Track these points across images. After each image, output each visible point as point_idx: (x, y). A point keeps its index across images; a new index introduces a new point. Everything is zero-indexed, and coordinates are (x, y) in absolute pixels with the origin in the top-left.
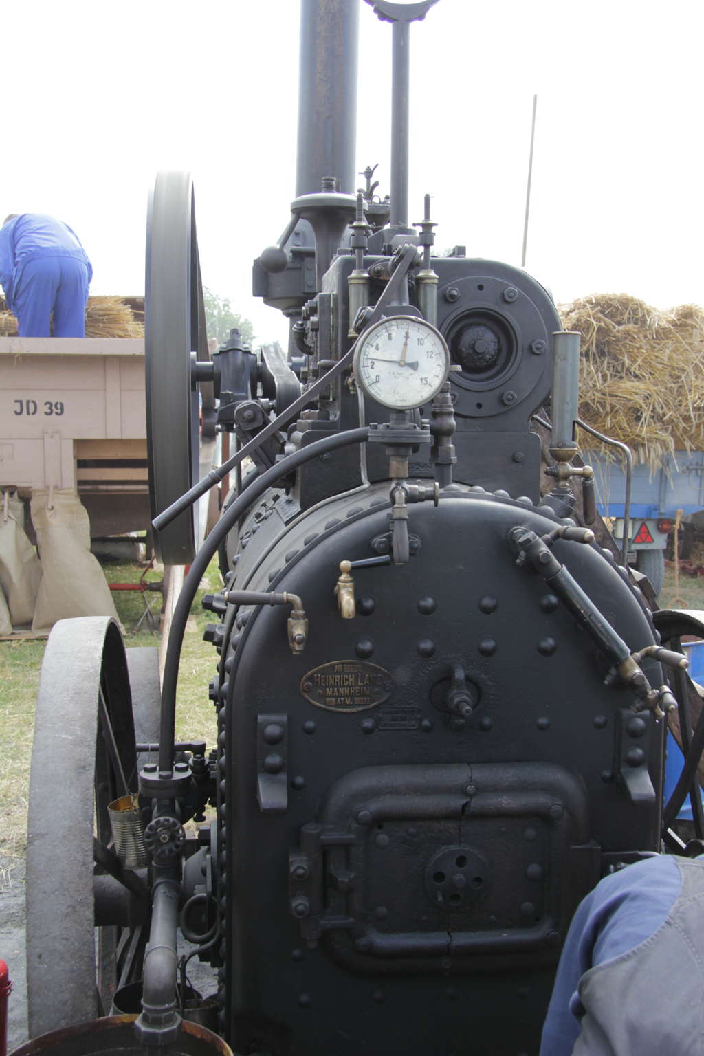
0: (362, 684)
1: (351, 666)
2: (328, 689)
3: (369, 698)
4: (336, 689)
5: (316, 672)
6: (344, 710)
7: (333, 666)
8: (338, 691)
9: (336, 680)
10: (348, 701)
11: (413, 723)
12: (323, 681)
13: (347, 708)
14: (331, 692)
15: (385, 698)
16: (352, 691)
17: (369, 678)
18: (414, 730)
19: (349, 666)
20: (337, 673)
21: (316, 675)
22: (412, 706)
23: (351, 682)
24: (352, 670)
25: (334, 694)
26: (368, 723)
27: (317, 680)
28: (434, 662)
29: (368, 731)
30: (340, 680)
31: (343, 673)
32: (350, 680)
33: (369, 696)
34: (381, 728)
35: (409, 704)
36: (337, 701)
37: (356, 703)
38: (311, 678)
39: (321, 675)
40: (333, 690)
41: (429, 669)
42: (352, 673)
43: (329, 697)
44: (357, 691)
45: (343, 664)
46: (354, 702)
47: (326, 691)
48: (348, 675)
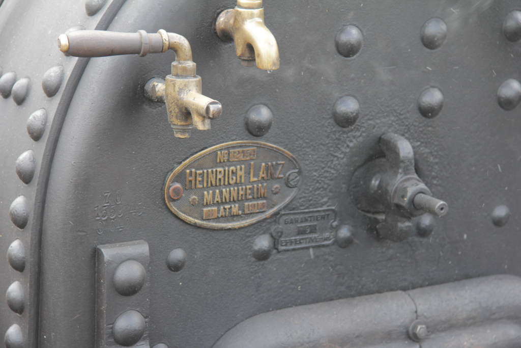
0: (256, 179)
1: (241, 150)
2: (206, 193)
3: (265, 201)
4: (217, 191)
5: (189, 166)
6: (229, 225)
7: (215, 153)
8: (221, 193)
9: (219, 177)
10: (235, 209)
11: (327, 235)
12: (199, 179)
13: (234, 221)
14: (210, 196)
15: (288, 200)
16: (241, 193)
17: (267, 168)
18: (327, 246)
19: (236, 150)
20: (221, 164)
21: (188, 171)
22: (325, 208)
23: (241, 177)
24: (242, 158)
25: (216, 199)
26: (263, 243)
27: (190, 178)
28: (358, 134)
29: (262, 256)
30: (224, 176)
31: (229, 162)
32: (239, 173)
33: (265, 198)
34: (281, 248)
35: (322, 205)
36: (219, 211)
37: (247, 211)
38: (180, 177)
39: (197, 169)
40: (214, 194)
41: (351, 145)
42: (240, 162)
43: (207, 205)
44: (249, 191)
45: (228, 148)
46: (243, 211)
47: (203, 195)
48: (235, 166)
